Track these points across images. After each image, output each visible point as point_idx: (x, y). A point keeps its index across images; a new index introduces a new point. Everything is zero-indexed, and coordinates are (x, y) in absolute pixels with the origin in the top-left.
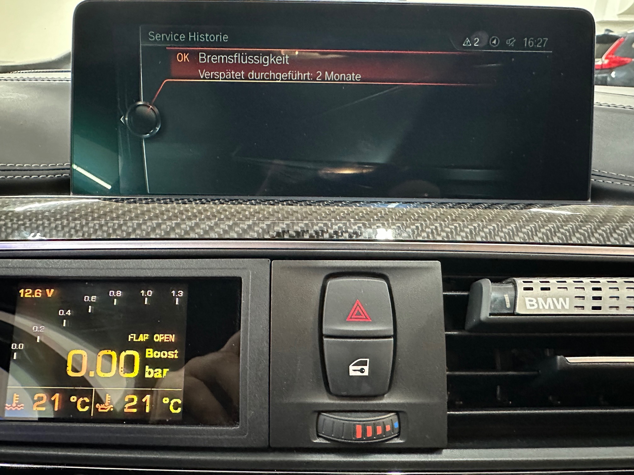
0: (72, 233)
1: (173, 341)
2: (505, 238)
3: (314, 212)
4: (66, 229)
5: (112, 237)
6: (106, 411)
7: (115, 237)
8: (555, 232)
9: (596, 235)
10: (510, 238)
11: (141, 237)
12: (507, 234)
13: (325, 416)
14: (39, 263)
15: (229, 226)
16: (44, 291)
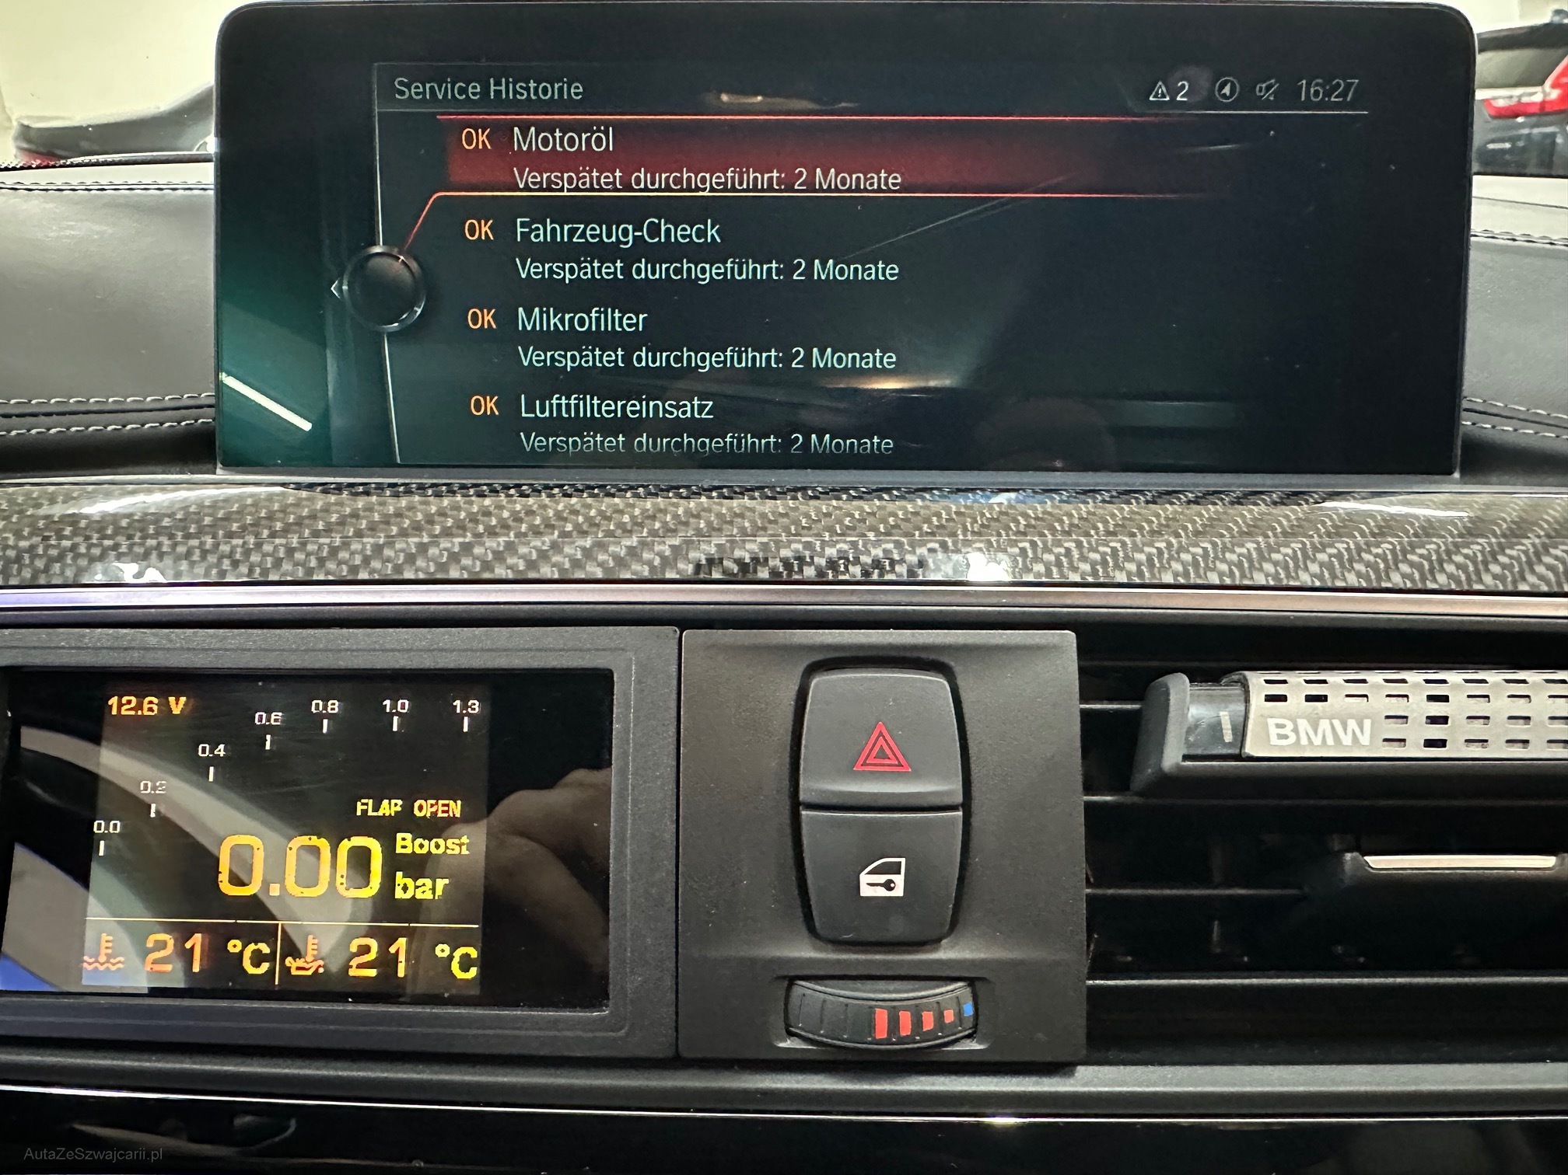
0: (224, 568)
1: (458, 815)
2: (1231, 574)
3: (782, 515)
4: (212, 559)
5: (315, 578)
6: (309, 973)
7: (321, 577)
8: (1351, 561)
9: (1450, 568)
10: (1243, 576)
11: (384, 578)
12: (1235, 565)
13: (805, 989)
14: (151, 637)
15: (584, 549)
16: (163, 700)
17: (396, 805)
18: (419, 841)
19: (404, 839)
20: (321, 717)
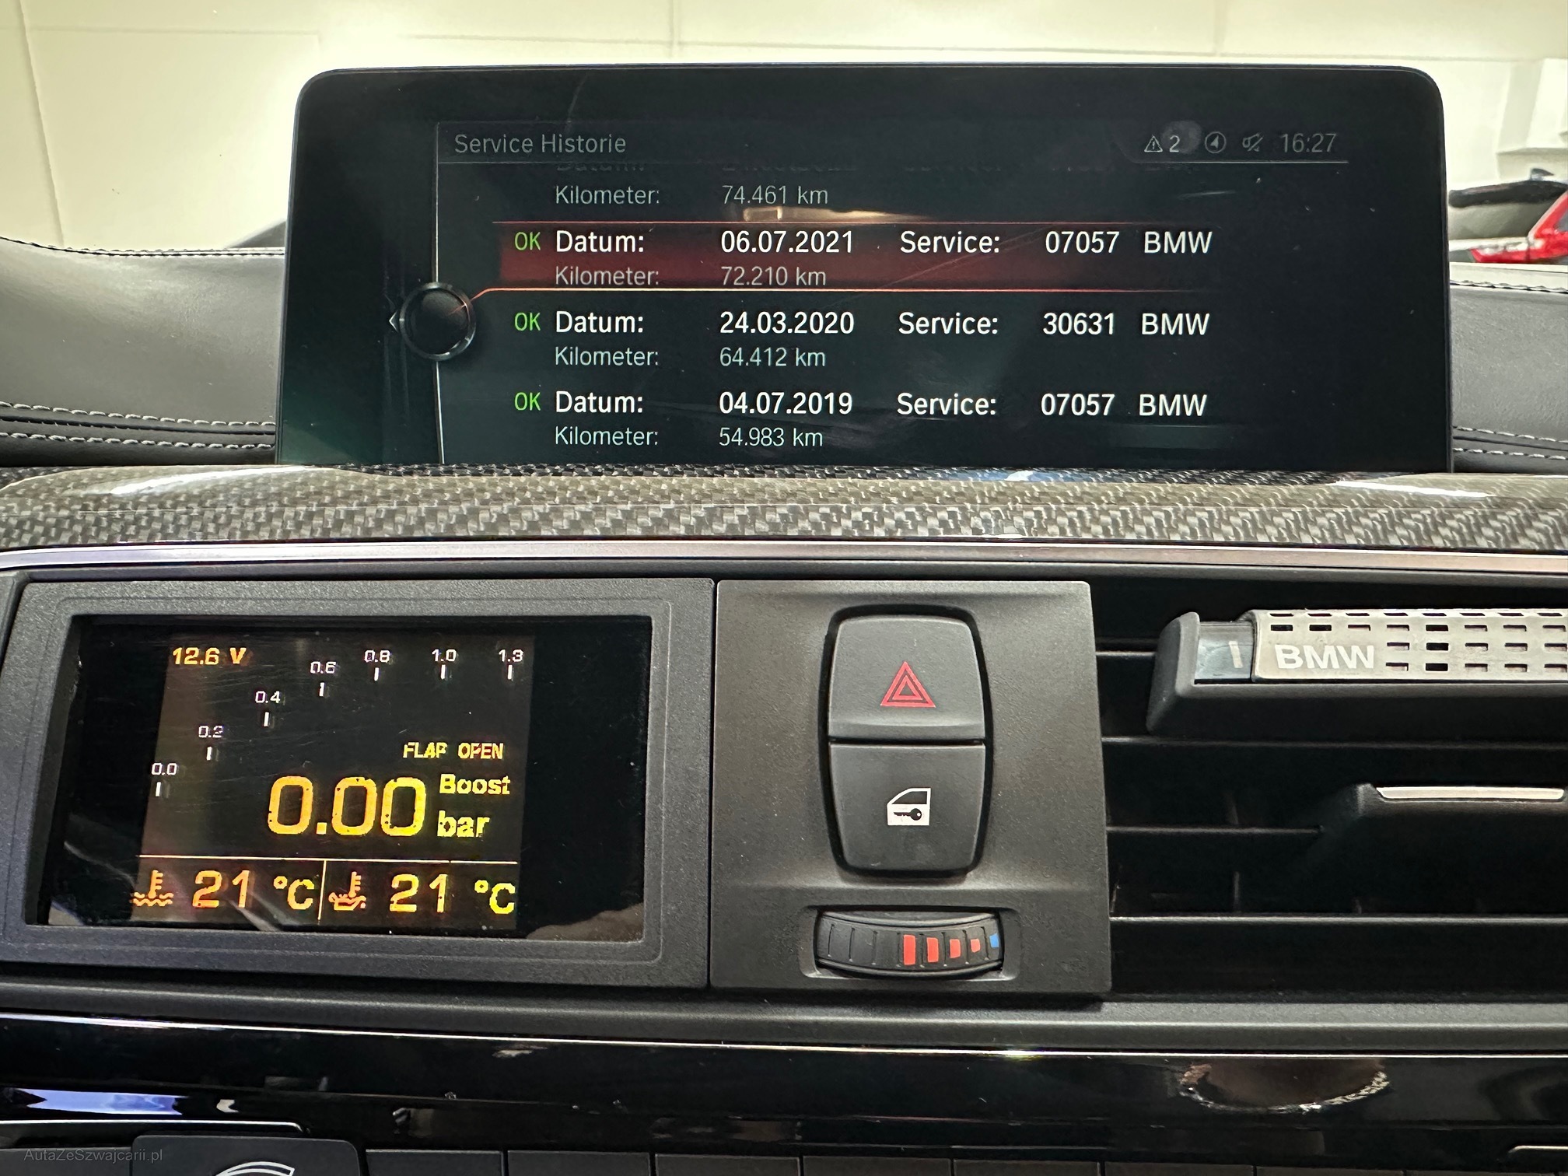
1: (500, 757)
6: (351, 908)
7: (379, 536)
13: (834, 919)
14: (219, 588)
16: (225, 651)
17: (441, 747)
18: (462, 781)
19: (448, 780)
20: (374, 665)
